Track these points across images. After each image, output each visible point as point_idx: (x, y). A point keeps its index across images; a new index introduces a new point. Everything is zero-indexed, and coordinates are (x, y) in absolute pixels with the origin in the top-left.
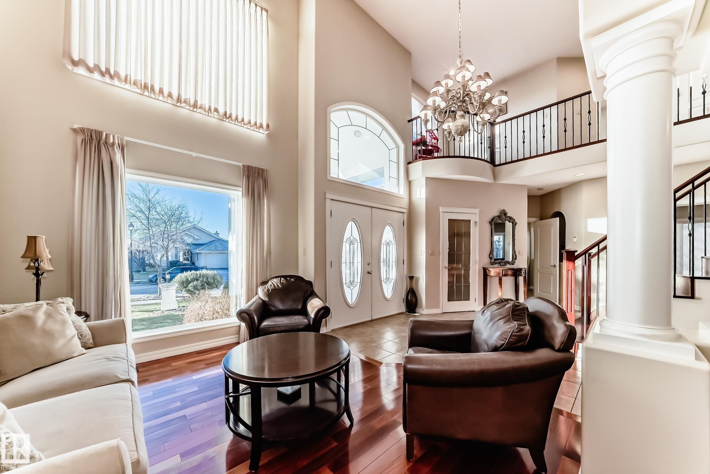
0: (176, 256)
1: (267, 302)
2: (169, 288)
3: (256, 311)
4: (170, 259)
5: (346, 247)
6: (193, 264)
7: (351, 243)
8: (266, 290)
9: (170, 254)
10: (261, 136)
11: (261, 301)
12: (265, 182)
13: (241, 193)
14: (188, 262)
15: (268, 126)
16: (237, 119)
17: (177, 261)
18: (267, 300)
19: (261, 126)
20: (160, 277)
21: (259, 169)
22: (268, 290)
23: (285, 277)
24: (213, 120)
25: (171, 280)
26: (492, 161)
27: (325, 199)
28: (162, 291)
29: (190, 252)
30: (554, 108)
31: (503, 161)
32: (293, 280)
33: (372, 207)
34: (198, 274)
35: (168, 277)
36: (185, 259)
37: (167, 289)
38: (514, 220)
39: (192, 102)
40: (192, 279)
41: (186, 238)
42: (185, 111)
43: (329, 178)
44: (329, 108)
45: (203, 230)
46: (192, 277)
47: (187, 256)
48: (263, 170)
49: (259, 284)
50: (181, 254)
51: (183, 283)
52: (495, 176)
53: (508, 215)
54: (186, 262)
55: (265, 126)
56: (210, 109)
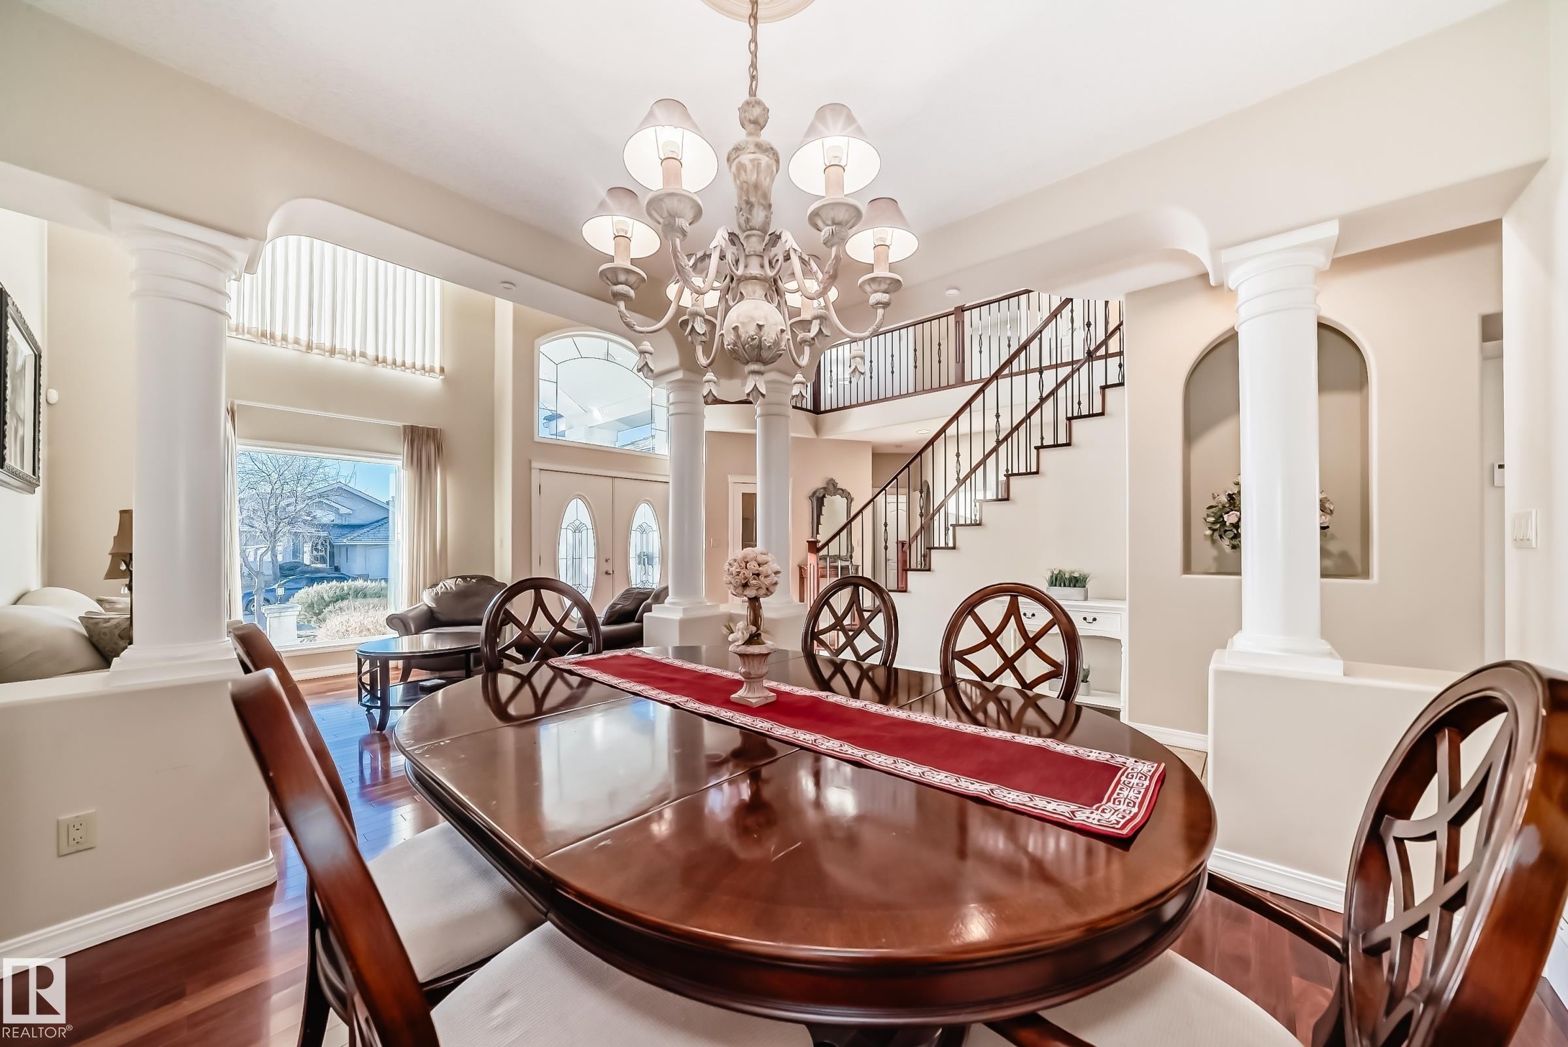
0: (296, 552)
1: (434, 609)
2: (282, 614)
3: (415, 619)
4: (280, 558)
5: (566, 538)
6: (337, 569)
7: (577, 530)
8: (433, 594)
9: (279, 548)
10: (434, 382)
11: (426, 608)
12: (439, 449)
13: (401, 462)
14: (323, 566)
15: (442, 370)
16: (394, 363)
17: (295, 562)
18: (434, 606)
19: (432, 370)
20: (260, 595)
21: (428, 429)
22: (437, 594)
23: (464, 578)
24: (359, 366)
25: (284, 599)
26: (816, 410)
27: (531, 469)
28: (268, 619)
29: (328, 544)
30: (911, 329)
31: (828, 408)
32: (474, 581)
33: (613, 477)
34: (346, 588)
35: (280, 592)
36: (316, 558)
37: (278, 615)
38: (849, 493)
39: (328, 345)
40: (332, 597)
41: (319, 513)
42: (315, 358)
43: (537, 439)
44: (536, 342)
45: (360, 494)
46: (331, 594)
47: (322, 551)
48: (435, 431)
49: (428, 586)
50: (307, 548)
51: (311, 606)
52: (817, 429)
53: (839, 486)
54: (319, 566)
55: (437, 370)
56: (354, 354)
